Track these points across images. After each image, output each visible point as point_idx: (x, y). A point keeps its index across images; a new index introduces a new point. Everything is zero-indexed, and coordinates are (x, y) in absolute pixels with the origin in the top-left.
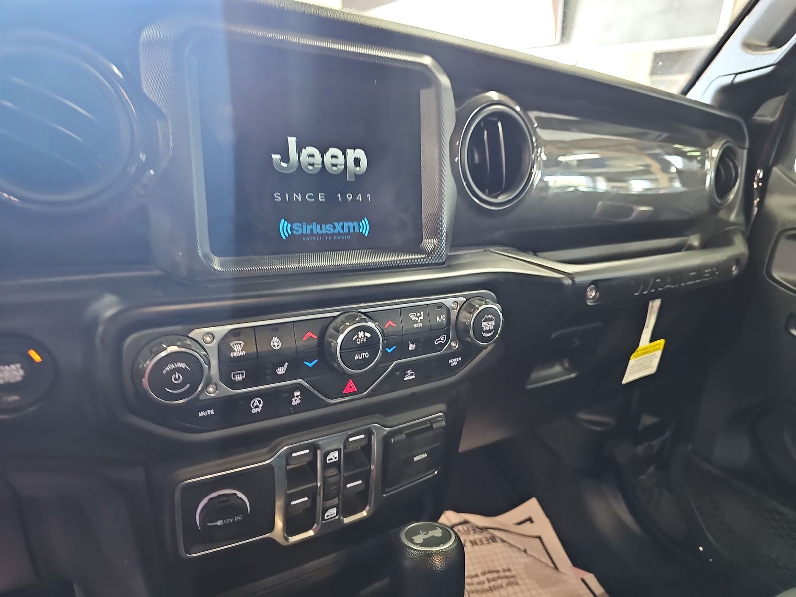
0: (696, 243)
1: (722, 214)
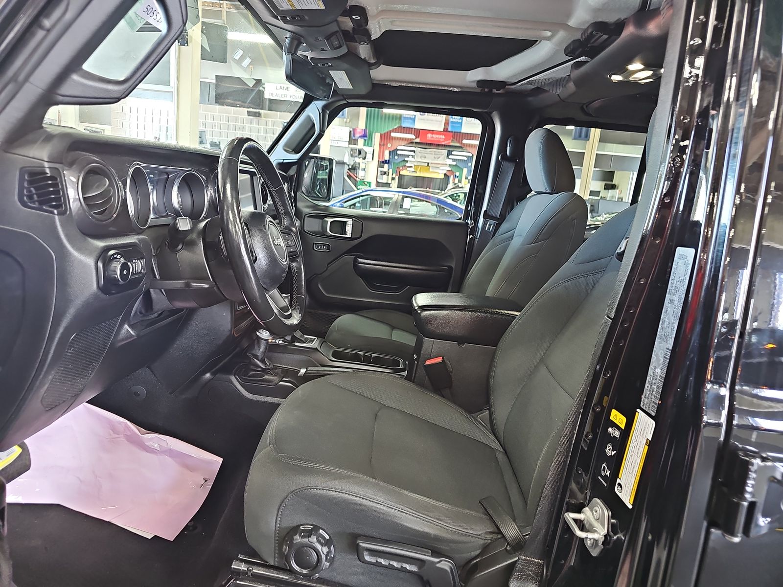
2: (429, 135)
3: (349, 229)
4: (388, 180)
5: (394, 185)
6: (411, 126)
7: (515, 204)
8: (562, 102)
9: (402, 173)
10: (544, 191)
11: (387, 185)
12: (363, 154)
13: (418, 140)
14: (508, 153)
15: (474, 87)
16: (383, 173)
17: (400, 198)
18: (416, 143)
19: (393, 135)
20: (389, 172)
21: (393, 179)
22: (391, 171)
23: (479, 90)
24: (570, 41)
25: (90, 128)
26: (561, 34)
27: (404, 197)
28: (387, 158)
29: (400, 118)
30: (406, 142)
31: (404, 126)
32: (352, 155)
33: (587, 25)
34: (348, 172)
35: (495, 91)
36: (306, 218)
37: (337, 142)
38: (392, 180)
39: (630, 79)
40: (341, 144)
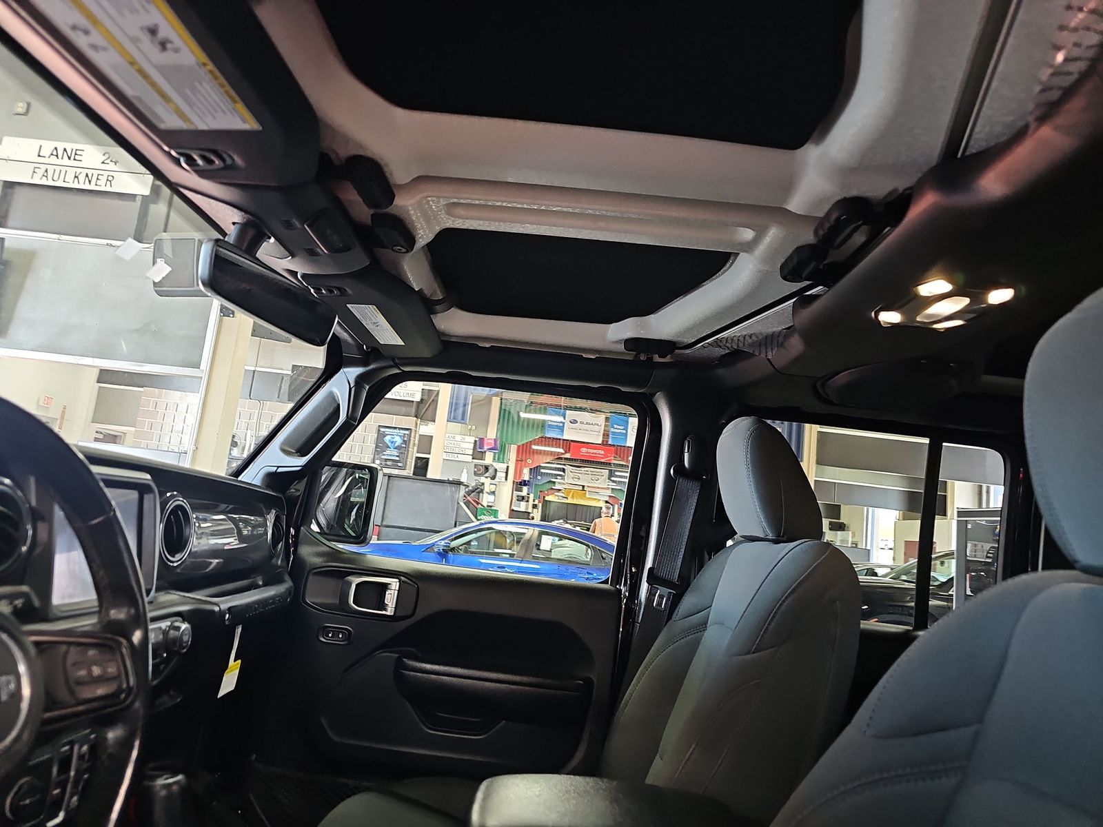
0: (261, 583)
1: (274, 561)
2: (584, 450)
3: (391, 598)
4: (527, 508)
5: (537, 514)
6: (559, 437)
7: (707, 557)
8: (781, 376)
9: (547, 498)
10: (762, 536)
11: (526, 515)
12: (491, 471)
13: (568, 456)
14: (686, 464)
15: (619, 351)
16: (521, 498)
17: (536, 533)
18: (566, 459)
19: (534, 447)
20: (528, 497)
21: (535, 506)
22: (532, 496)
23: (630, 356)
24: (790, 251)
25: (106, 431)
26: (773, 234)
27: (541, 533)
28: (526, 478)
29: (543, 425)
30: (552, 458)
31: (549, 436)
32: (475, 474)
33: (827, 207)
34: (465, 496)
35: (657, 359)
36: (311, 577)
37: (456, 455)
38: (533, 508)
39: (918, 319)
40: (461, 458)
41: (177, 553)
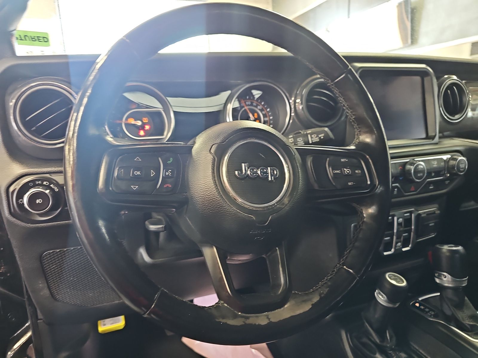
41: (457, 114)
